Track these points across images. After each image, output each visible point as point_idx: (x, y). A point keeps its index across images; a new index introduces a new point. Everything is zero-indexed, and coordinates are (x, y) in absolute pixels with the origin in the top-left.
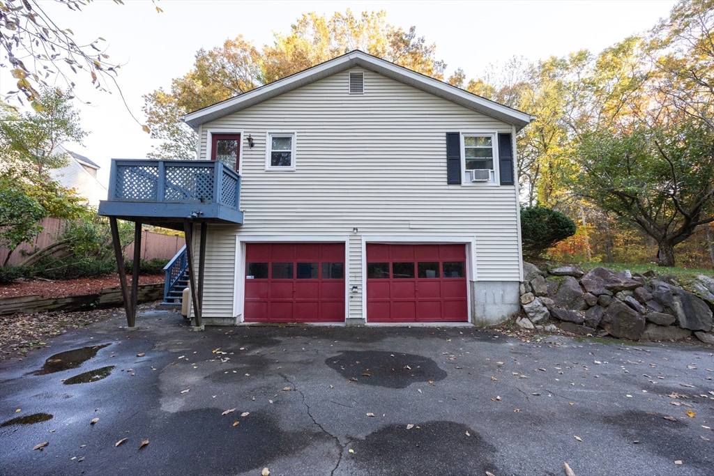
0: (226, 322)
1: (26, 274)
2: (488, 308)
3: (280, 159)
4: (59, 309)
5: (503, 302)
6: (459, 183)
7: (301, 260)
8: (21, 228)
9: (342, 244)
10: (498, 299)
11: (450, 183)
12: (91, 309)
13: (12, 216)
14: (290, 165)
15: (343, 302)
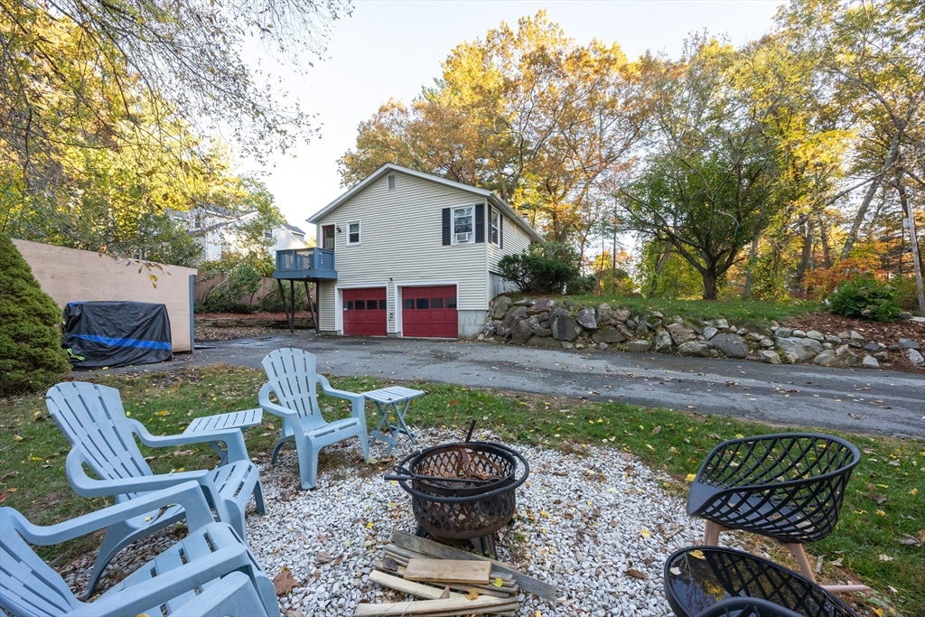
0: (334, 334)
1: (257, 308)
2: (466, 328)
3: (354, 238)
4: (270, 326)
5: (475, 325)
6: (449, 244)
7: (369, 299)
8: (253, 285)
9: (385, 288)
10: (472, 322)
11: (444, 244)
12: (285, 328)
13: (248, 280)
14: (358, 241)
15: (386, 324)
